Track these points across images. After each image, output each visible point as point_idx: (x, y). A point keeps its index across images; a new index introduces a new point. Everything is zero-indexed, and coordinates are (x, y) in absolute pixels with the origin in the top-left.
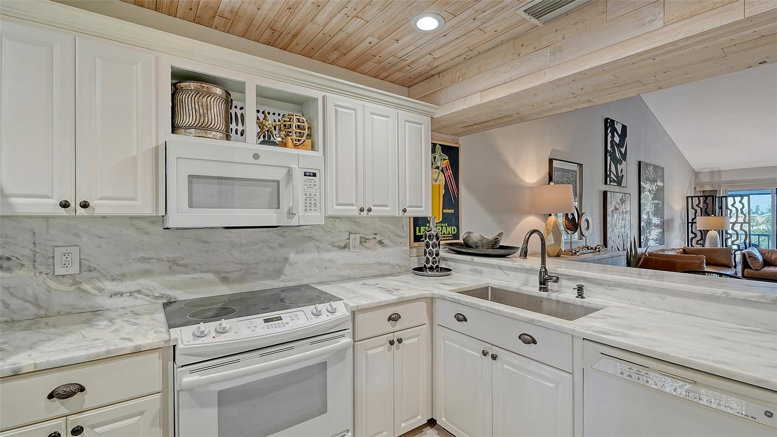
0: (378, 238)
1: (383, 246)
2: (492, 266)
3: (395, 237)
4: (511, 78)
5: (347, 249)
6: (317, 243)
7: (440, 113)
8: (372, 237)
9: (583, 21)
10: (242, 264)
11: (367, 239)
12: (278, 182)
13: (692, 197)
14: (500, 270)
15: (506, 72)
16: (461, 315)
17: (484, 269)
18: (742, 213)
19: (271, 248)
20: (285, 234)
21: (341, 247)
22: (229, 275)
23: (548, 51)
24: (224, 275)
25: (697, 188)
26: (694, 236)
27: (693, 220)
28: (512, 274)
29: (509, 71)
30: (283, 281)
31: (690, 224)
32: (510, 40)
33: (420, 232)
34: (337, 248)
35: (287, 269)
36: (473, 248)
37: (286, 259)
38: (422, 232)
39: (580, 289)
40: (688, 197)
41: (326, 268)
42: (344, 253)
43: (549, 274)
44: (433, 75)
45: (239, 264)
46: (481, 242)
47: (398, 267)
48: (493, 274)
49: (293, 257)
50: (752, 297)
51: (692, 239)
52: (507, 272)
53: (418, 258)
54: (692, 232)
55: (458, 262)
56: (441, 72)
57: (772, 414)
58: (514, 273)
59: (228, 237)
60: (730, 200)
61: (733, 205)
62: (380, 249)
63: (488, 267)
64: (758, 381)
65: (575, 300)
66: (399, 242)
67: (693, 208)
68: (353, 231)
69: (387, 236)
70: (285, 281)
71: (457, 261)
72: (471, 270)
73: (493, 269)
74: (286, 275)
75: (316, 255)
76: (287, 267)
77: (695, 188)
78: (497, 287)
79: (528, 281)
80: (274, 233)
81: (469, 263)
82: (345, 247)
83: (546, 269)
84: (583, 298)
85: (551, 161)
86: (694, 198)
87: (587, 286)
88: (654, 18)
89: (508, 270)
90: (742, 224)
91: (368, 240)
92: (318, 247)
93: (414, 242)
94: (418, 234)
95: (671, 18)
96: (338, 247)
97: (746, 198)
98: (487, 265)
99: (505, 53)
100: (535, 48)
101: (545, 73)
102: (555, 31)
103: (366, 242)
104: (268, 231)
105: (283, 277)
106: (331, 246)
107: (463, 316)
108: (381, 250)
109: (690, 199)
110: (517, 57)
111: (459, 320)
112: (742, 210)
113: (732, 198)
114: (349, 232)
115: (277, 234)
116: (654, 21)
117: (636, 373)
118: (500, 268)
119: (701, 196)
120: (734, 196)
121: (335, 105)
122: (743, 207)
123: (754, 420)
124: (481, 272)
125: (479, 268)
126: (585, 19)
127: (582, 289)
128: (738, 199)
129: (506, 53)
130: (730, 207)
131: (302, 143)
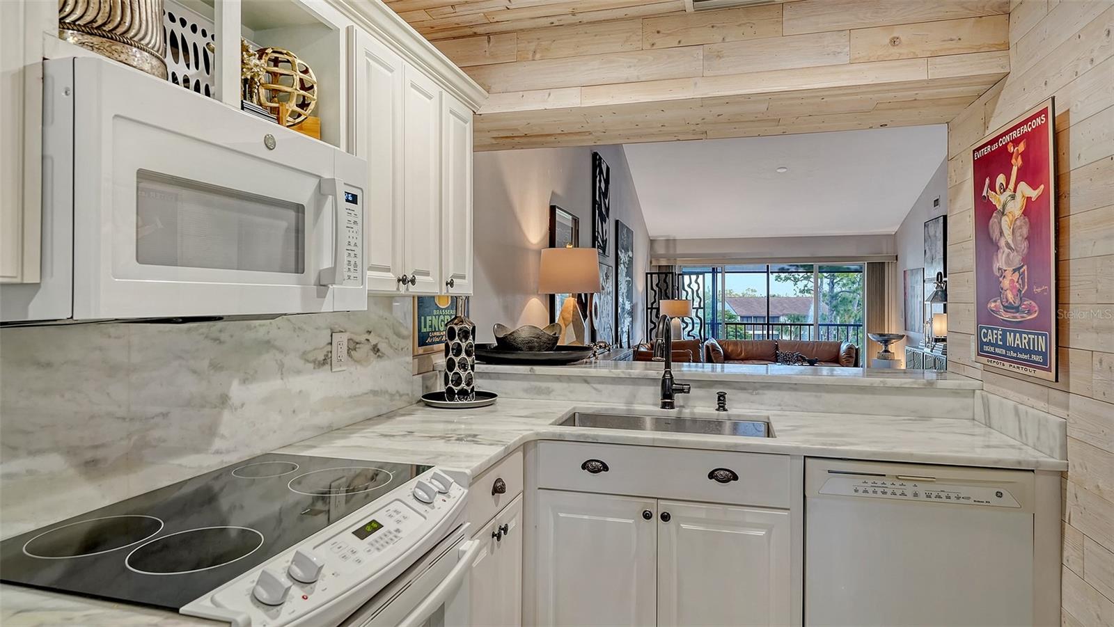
0: (373, 341)
1: (379, 356)
2: (570, 379)
3: (395, 337)
4: (638, 77)
5: (327, 367)
6: (279, 356)
7: (493, 106)
8: (362, 338)
9: (752, 25)
10: (132, 419)
11: (357, 343)
12: (299, 209)
13: (651, 274)
14: (586, 385)
15: (630, 67)
16: (598, 461)
17: (556, 386)
18: (698, 296)
19: (194, 372)
20: (223, 336)
21: (319, 362)
22: (99, 454)
23: (699, 52)
24: (89, 455)
25: (653, 262)
26: (653, 326)
27: (652, 304)
28: (607, 389)
29: (635, 66)
30: (218, 452)
31: (649, 311)
32: (638, 17)
33: (425, 327)
34: (311, 365)
35: (228, 421)
36: (521, 350)
37: (224, 400)
38: (428, 327)
39: (721, 398)
40: (647, 274)
41: (294, 412)
42: (323, 374)
43: (676, 383)
44: (475, 34)
45: (124, 419)
46: (538, 340)
47: (398, 398)
48: (571, 392)
49: (237, 391)
50: (906, 383)
51: (651, 330)
52: (598, 386)
53: (423, 378)
54: (652, 322)
55: (499, 379)
56: (495, 33)
57: (1002, 494)
58: (610, 387)
59: (101, 349)
60: (686, 278)
61: (689, 286)
62: (374, 362)
63: (561, 381)
64: (996, 462)
65: (719, 415)
66: (400, 349)
67: (652, 289)
68: (336, 326)
69: (384, 336)
70: (221, 453)
71: (497, 376)
72: (526, 391)
73: (572, 385)
74: (223, 437)
75: (276, 384)
76: (226, 415)
77: (651, 262)
78: (589, 412)
79: (635, 396)
80: (203, 334)
81: (524, 377)
82: (324, 362)
83: (671, 375)
84: (725, 410)
85: (553, 209)
86: (653, 275)
87: (730, 394)
88: (839, 50)
89: (599, 383)
90: (697, 309)
91: (358, 346)
92: (281, 366)
93: (419, 346)
94: (424, 330)
95: (857, 56)
96: (314, 362)
97: (701, 276)
98: (559, 378)
99: (628, 35)
100: (679, 42)
101: (696, 84)
102: (710, 26)
103: (355, 349)
104: (189, 330)
105: (218, 444)
106: (302, 362)
107: (602, 463)
108: (377, 365)
109: (649, 275)
110: (649, 47)
111: (595, 471)
112: (697, 291)
113: (688, 276)
114: (331, 329)
115: (206, 337)
116: (838, 53)
117: (872, 486)
118: (586, 380)
119: (655, 273)
120: (690, 274)
121: (367, 54)
122: (699, 288)
123: (989, 504)
124: (548, 392)
125: (544, 385)
126: (754, 24)
127: (724, 398)
128: (694, 277)
129: (630, 36)
130: (686, 288)
131: (299, 123)
